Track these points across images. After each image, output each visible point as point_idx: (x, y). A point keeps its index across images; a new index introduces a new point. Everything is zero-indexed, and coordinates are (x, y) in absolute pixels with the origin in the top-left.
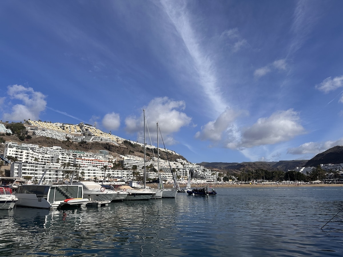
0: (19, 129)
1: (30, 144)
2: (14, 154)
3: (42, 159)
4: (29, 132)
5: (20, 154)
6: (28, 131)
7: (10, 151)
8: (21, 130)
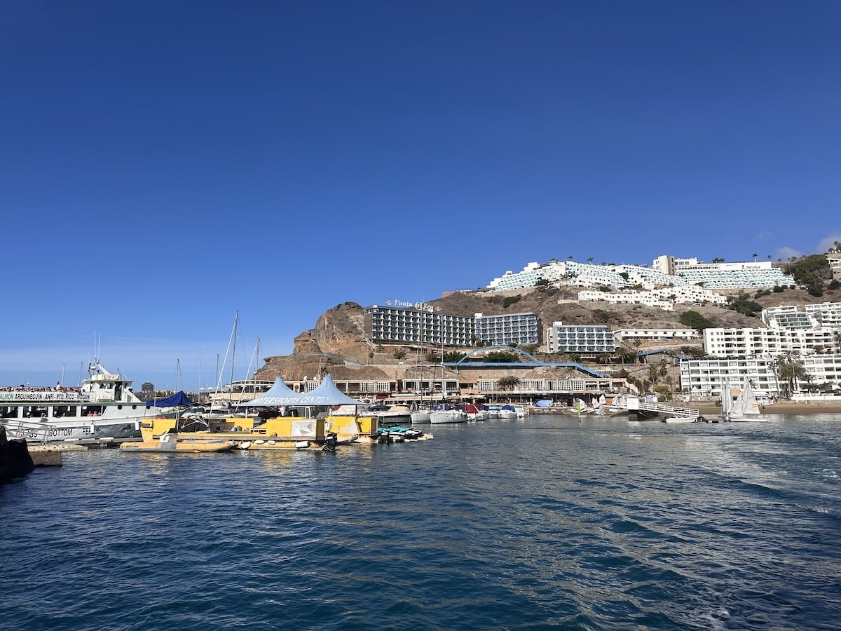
0: (811, 271)
1: (824, 304)
2: (722, 339)
3: (808, 341)
4: (835, 273)
5: (736, 336)
6: (834, 271)
7: (712, 334)
8: (817, 271)
